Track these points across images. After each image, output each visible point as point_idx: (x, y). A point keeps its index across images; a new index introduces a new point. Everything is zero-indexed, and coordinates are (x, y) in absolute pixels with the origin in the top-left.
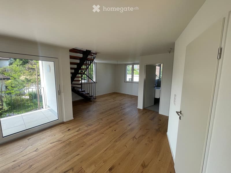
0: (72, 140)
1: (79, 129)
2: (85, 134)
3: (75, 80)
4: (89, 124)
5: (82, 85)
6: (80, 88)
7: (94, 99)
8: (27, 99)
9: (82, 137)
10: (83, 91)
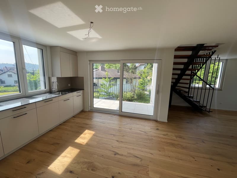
0: (154, 139)
1: (167, 134)
2: (170, 143)
3: (180, 82)
4: (180, 136)
5: (190, 89)
6: (186, 92)
7: (208, 111)
8: (148, 94)
9: (165, 143)
10: (190, 97)
